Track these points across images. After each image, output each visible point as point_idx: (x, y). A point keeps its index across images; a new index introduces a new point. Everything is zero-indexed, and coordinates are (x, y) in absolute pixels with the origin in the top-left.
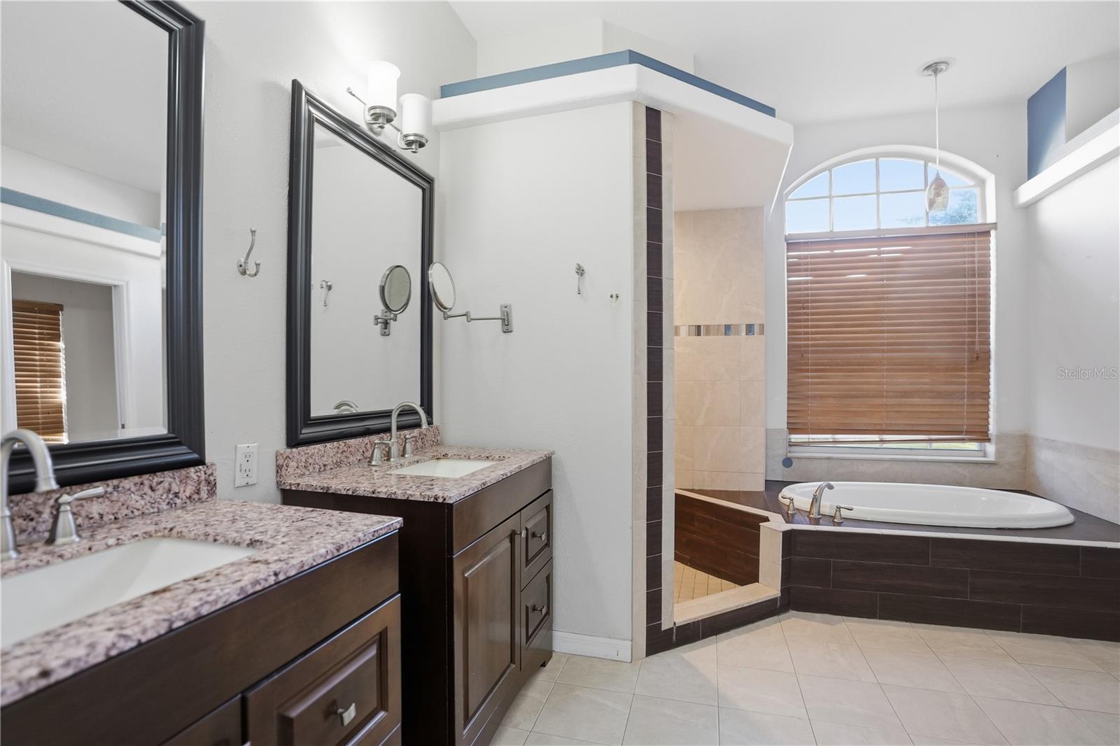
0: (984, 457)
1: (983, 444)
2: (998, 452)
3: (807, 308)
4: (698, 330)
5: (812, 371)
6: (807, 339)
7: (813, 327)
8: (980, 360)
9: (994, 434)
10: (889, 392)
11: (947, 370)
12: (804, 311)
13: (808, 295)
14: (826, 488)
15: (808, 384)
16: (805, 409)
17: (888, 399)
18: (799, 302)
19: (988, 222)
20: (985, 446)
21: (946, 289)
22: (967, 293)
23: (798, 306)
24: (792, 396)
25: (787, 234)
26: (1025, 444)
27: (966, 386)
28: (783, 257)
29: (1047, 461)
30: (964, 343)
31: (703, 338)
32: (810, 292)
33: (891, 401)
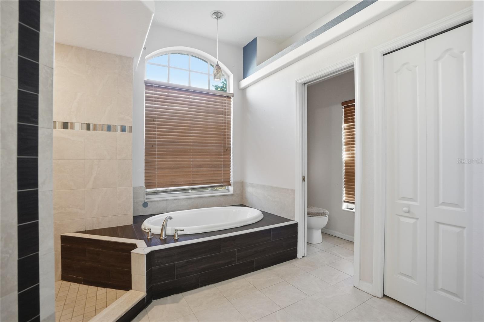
0: (229, 192)
1: (228, 187)
2: (234, 190)
3: (156, 121)
4: (88, 127)
5: (158, 154)
6: (155, 138)
7: (158, 131)
8: (227, 151)
9: (233, 182)
10: (193, 165)
11: (216, 155)
12: (154, 122)
13: (156, 114)
14: (169, 220)
15: (155, 161)
16: (153, 175)
17: (193, 169)
18: (151, 117)
19: (230, 92)
20: (229, 187)
21: (216, 119)
22: (223, 122)
23: (150, 120)
24: (147, 168)
25: (146, 80)
26: (241, 186)
27: (223, 162)
28: (143, 92)
29: (251, 192)
30: (221, 143)
31: (91, 132)
32: (157, 113)
33: (194, 170)
